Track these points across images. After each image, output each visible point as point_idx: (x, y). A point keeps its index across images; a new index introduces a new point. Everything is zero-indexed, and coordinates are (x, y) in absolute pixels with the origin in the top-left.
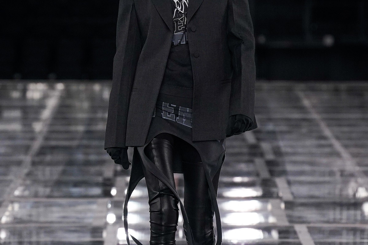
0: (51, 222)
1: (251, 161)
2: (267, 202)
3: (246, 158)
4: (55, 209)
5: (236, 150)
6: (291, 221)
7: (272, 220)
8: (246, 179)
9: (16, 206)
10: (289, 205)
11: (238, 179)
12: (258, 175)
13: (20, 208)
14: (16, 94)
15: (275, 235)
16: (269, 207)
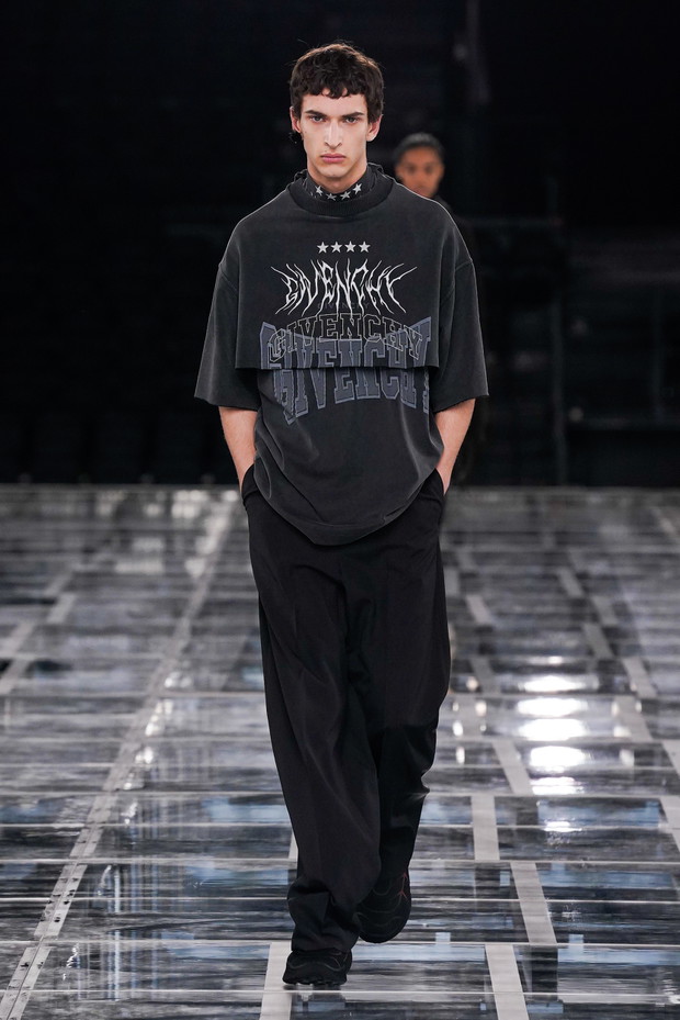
0: (234, 734)
1: (576, 629)
2: (611, 700)
3: (567, 623)
4: (236, 711)
5: (549, 609)
6: (655, 735)
7: (620, 732)
8: (570, 660)
9: (169, 705)
10: (651, 706)
11: (555, 660)
12: (590, 652)
13: (175, 708)
14: (153, 510)
15: (627, 760)
16: (615, 708)
